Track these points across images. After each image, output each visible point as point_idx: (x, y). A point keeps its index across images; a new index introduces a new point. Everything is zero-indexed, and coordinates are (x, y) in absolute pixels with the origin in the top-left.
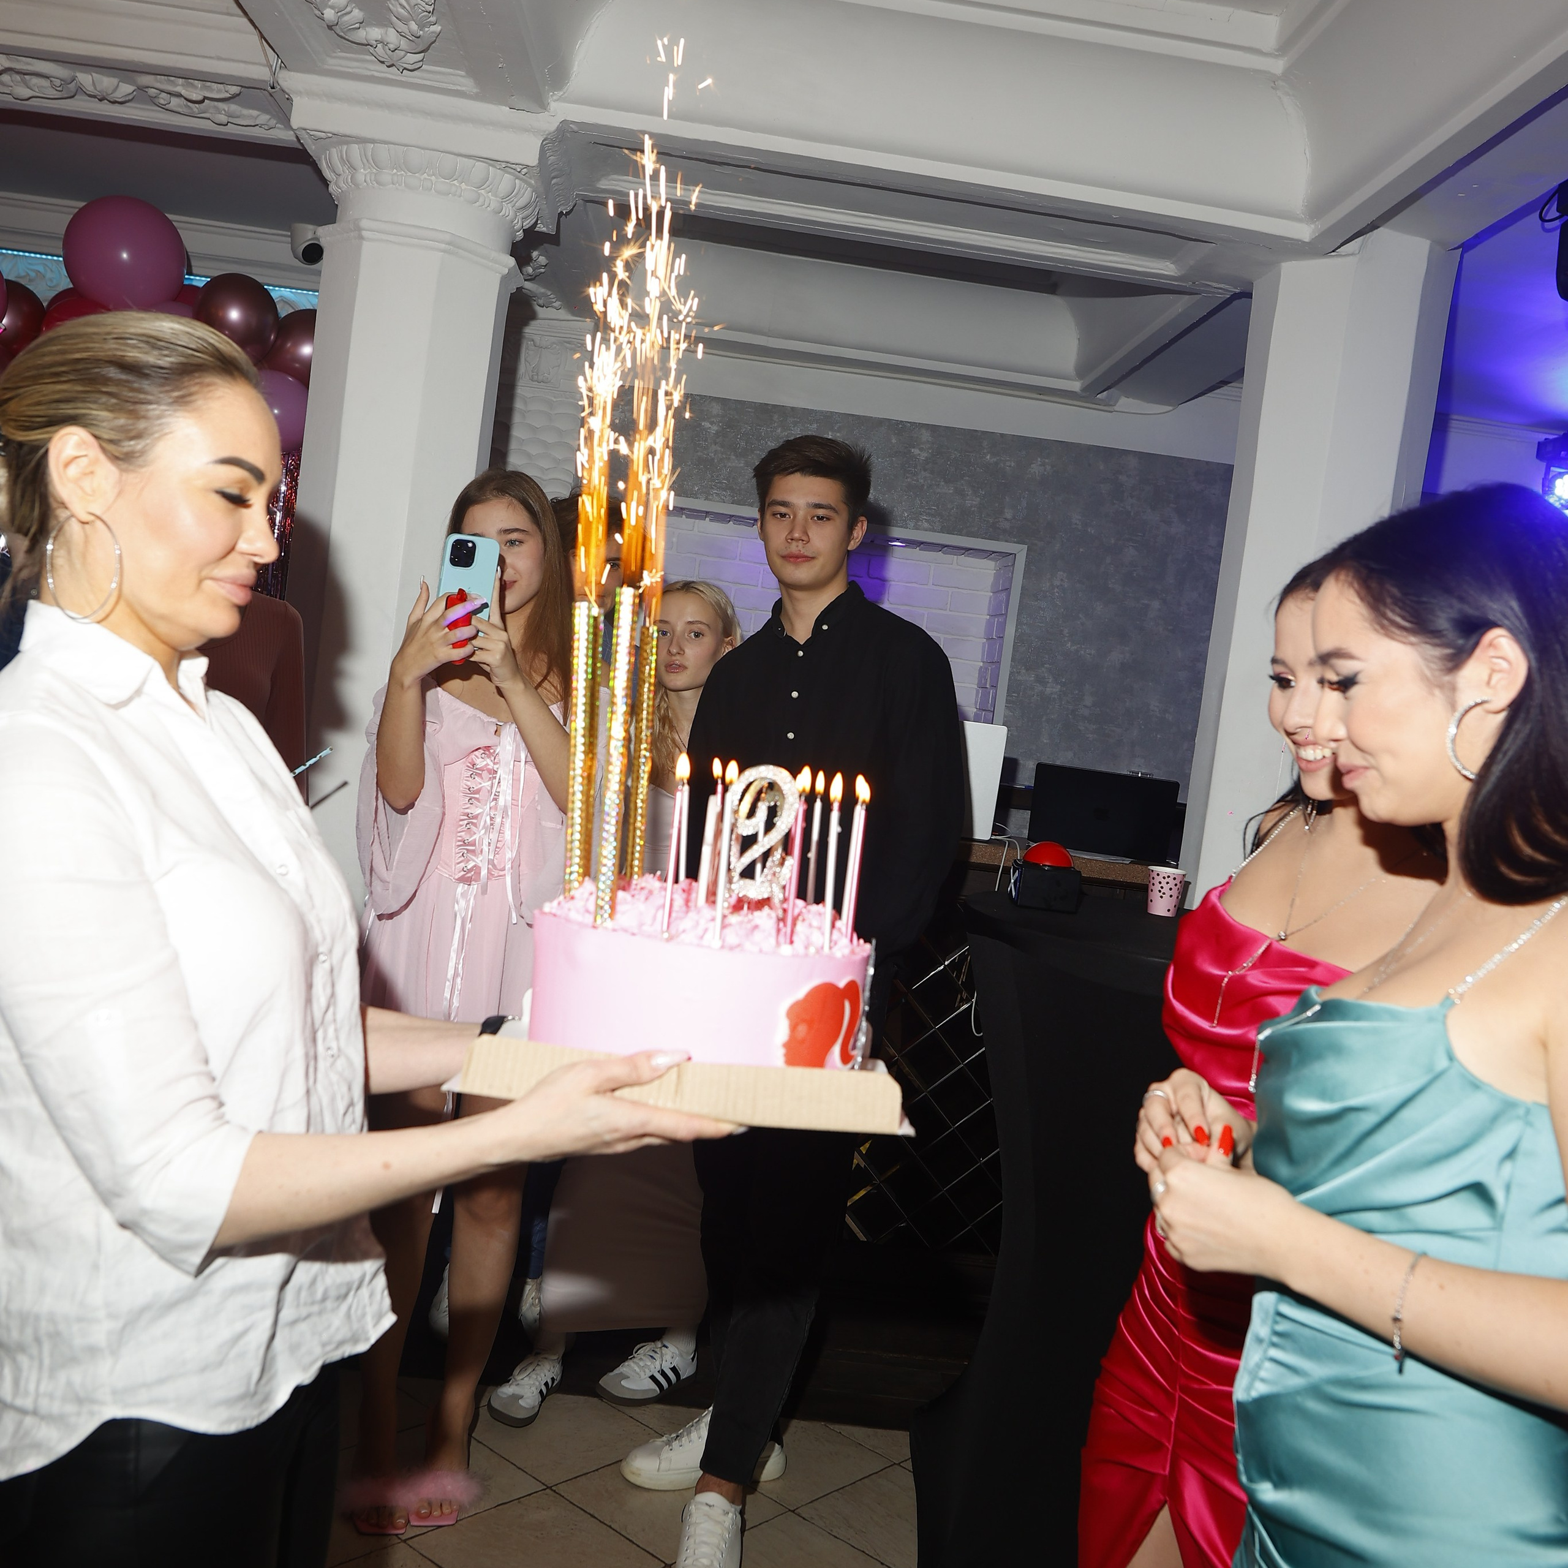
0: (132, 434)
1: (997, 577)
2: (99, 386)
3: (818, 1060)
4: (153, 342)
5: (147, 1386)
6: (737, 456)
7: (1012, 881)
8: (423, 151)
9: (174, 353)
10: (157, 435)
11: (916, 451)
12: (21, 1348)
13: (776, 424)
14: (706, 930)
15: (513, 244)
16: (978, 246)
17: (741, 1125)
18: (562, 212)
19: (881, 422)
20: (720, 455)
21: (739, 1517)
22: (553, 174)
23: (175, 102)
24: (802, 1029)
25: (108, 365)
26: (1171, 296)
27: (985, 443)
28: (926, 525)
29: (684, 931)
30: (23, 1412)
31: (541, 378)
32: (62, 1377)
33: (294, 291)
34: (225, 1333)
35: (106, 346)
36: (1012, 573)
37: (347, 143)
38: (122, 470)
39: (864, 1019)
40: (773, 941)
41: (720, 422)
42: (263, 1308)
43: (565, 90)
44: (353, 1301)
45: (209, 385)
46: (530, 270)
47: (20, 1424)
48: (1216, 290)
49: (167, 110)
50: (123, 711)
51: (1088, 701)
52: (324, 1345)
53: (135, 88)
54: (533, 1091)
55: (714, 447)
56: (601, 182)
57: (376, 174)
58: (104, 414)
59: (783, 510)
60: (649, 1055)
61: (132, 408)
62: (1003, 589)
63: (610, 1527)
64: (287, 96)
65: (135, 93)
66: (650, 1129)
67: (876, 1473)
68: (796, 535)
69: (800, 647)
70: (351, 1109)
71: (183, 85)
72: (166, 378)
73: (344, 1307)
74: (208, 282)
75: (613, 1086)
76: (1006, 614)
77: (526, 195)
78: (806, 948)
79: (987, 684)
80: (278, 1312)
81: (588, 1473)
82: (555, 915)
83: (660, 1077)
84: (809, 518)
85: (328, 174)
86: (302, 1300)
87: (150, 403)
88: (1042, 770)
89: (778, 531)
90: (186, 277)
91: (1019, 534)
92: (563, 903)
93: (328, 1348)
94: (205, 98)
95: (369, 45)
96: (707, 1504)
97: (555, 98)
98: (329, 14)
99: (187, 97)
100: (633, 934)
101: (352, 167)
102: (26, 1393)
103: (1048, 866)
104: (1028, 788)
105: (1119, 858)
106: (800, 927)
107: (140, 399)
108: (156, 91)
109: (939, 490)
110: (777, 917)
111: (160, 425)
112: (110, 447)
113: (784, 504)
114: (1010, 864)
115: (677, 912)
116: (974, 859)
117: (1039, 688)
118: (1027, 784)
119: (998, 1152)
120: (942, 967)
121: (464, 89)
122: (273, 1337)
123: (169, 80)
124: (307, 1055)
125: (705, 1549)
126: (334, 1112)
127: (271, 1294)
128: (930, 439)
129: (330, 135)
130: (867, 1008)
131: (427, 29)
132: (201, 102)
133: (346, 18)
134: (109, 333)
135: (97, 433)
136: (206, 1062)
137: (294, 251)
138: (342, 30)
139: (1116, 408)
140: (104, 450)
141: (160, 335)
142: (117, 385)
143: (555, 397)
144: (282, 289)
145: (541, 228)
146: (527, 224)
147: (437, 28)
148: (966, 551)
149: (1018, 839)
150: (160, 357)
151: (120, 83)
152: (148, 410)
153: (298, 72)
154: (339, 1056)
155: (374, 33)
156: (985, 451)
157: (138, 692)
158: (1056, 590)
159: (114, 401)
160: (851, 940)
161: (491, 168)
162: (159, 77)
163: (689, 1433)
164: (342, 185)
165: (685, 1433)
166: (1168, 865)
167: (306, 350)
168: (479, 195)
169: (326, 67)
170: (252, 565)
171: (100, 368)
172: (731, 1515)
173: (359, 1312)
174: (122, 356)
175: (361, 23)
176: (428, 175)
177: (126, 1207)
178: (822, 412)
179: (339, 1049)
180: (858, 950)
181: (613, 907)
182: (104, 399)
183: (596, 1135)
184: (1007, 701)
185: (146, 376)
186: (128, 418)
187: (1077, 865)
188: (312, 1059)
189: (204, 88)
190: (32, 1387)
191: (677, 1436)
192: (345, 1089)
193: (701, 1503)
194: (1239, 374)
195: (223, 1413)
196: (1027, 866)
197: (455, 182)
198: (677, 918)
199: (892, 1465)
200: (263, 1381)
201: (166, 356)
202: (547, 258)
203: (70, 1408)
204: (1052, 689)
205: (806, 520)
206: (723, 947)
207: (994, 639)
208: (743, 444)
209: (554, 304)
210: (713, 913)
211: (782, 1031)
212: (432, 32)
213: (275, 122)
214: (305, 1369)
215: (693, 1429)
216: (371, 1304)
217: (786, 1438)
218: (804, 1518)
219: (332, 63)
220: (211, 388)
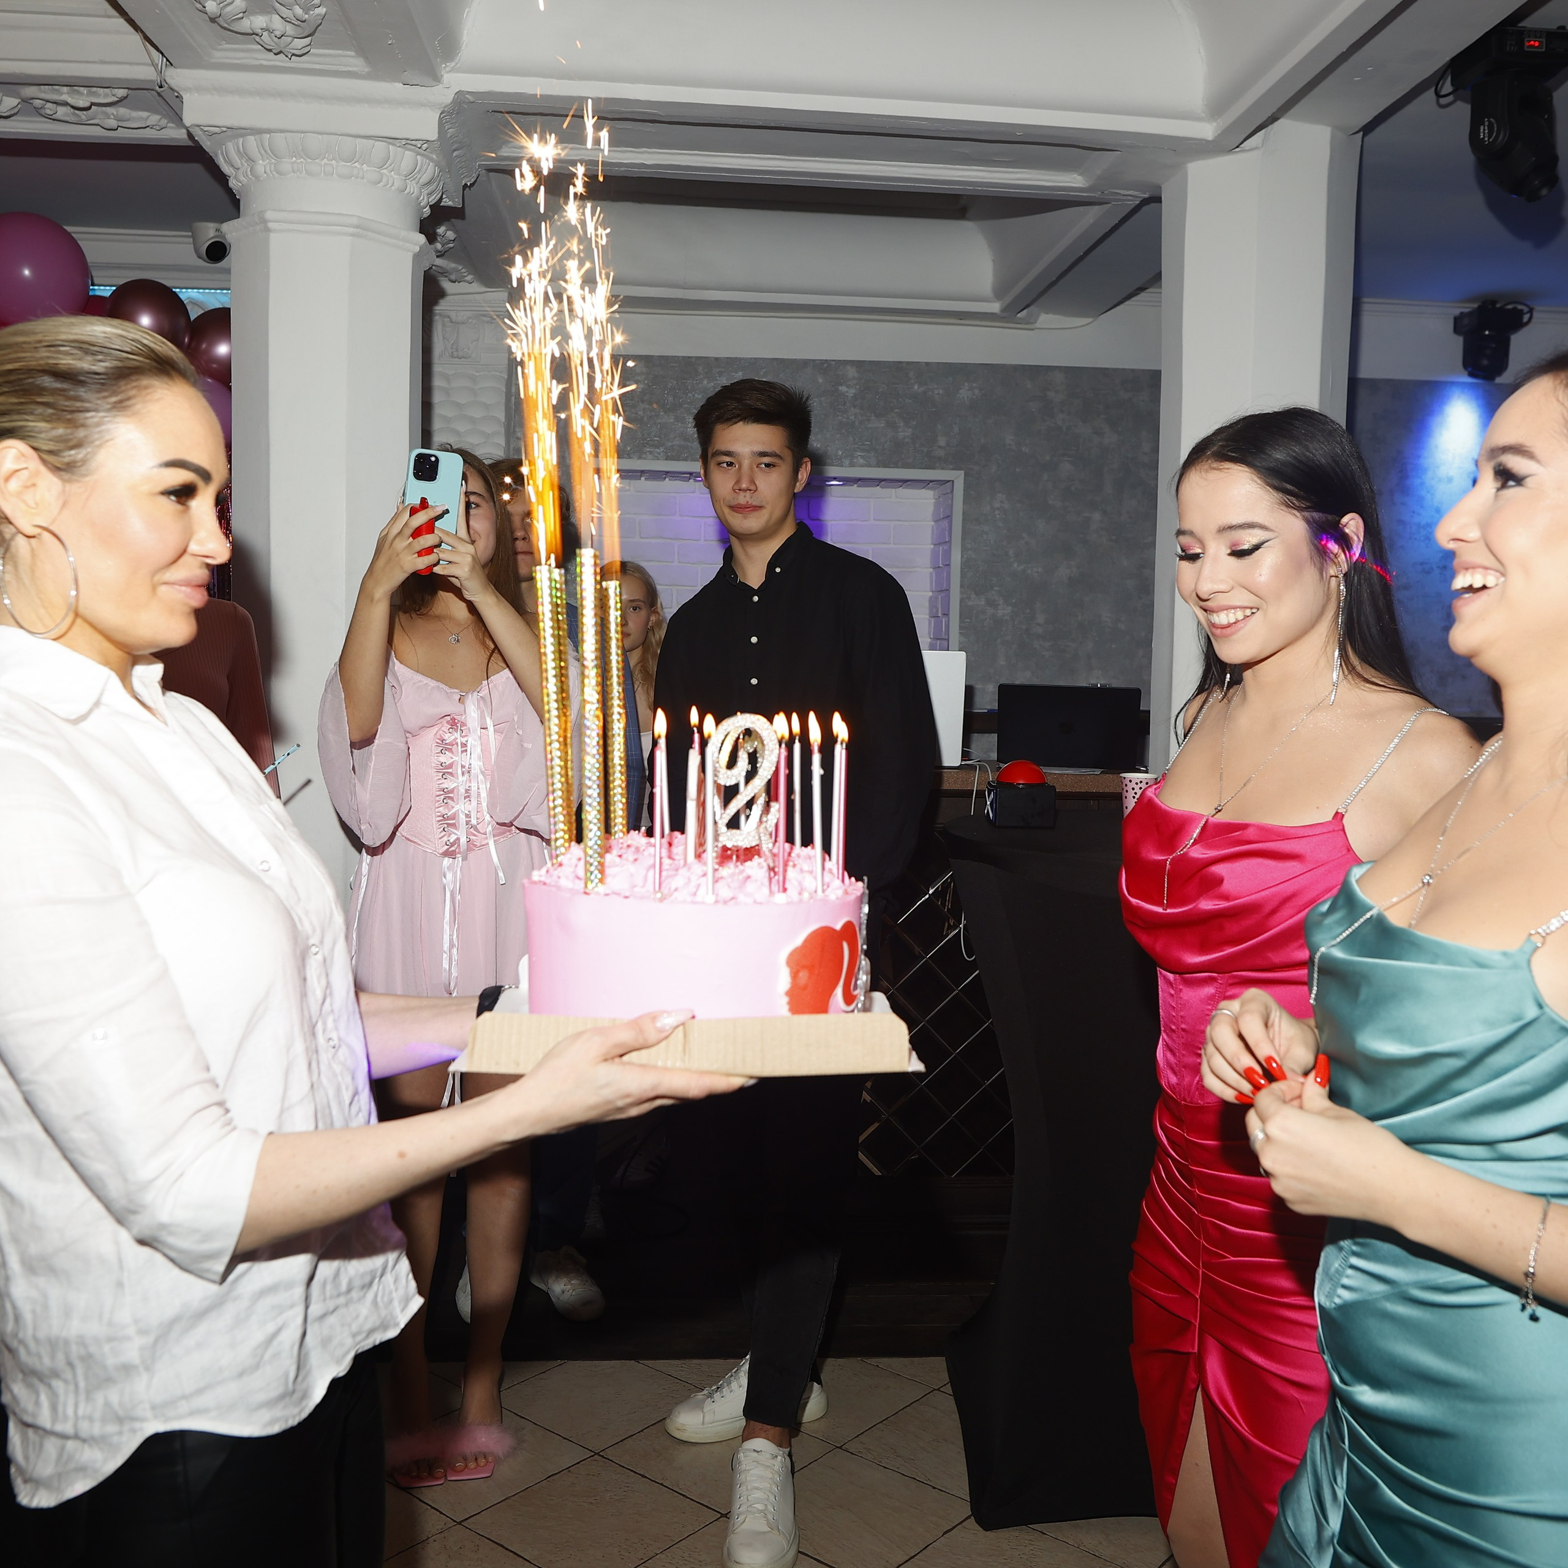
0: (71, 444)
1: (937, 506)
2: (34, 397)
3: (821, 1007)
4: (85, 347)
5: (185, 1397)
6: (665, 412)
7: (988, 803)
8: (320, 136)
9: (109, 358)
10: (97, 443)
11: (843, 389)
12: (55, 1374)
13: (702, 376)
14: (698, 886)
15: (421, 220)
16: (886, 177)
17: (752, 1077)
18: (466, 184)
19: (806, 363)
20: (648, 413)
21: (788, 1459)
22: (453, 147)
23: (62, 112)
24: (804, 975)
25: (41, 374)
26: (1081, 209)
27: (911, 374)
28: (861, 461)
29: (676, 889)
30: (64, 1437)
31: (461, 354)
32: (99, 1398)
33: (201, 291)
34: (258, 1336)
35: (38, 355)
36: (952, 501)
37: (243, 136)
38: (64, 481)
39: (863, 957)
40: (766, 890)
41: (645, 379)
42: (292, 1306)
43: (456, 61)
44: (378, 1288)
45: (146, 387)
46: (439, 246)
47: (63, 1448)
48: (1125, 198)
49: (54, 120)
50: (83, 725)
51: (1041, 618)
52: (354, 1335)
53: (19, 100)
54: (540, 1064)
55: (642, 406)
56: (503, 150)
57: (275, 164)
58: (42, 425)
59: (728, 459)
60: (654, 1017)
61: (69, 417)
62: (944, 517)
63: (662, 1484)
64: (176, 94)
65: (19, 106)
66: (661, 1091)
67: (918, 1400)
68: (744, 486)
69: (754, 592)
70: (356, 1098)
71: (68, 93)
72: (102, 384)
73: (370, 1295)
74: (115, 290)
75: (621, 1052)
76: (950, 541)
77: (429, 171)
78: (800, 894)
79: (939, 614)
80: (307, 1307)
81: (633, 1435)
82: (545, 884)
83: (666, 1038)
84: (755, 467)
85: (226, 169)
86: (328, 1294)
87: (88, 411)
88: (1006, 691)
89: (724, 481)
90: (91, 287)
91: (955, 460)
92: (551, 871)
93: (359, 1338)
94: (92, 104)
95: (254, 34)
96: (755, 1450)
97: (448, 69)
98: (211, 7)
99: (75, 105)
100: (626, 897)
101: (251, 160)
102: (66, 1418)
103: (1022, 784)
104: (991, 712)
105: (1089, 770)
106: (791, 873)
107: (77, 407)
108: (41, 102)
109: (870, 425)
110: (769, 866)
111: (100, 432)
112: (49, 458)
113: (728, 454)
114: (984, 787)
115: (667, 870)
116: (946, 786)
117: (990, 611)
118: (989, 707)
119: (1004, 1071)
120: (927, 896)
121: (355, 69)
122: (304, 1334)
123: (54, 89)
124: (307, 1049)
125: (758, 1494)
126: (340, 1103)
127: (299, 1291)
128: (856, 375)
129: (225, 129)
130: (865, 947)
131: (312, 12)
132: (88, 109)
133: (229, 9)
134: (40, 342)
135: (35, 445)
136: (208, 1069)
137: (197, 250)
138: (225, 21)
139: (1037, 325)
140: (44, 462)
141: (93, 340)
142: (52, 395)
143: (477, 372)
144: (189, 290)
145: (447, 202)
146: (433, 199)
147: (322, 10)
148: (904, 482)
149: (989, 762)
150: (94, 363)
151: (4, 97)
152: (86, 418)
153: (184, 68)
154: (340, 1046)
155: (259, 22)
156: (912, 381)
157: (97, 704)
158: (997, 512)
159: (50, 411)
160: (843, 881)
161: (391, 146)
162: (42, 87)
163: (729, 1384)
164: (242, 178)
165: (725, 1384)
166: (1139, 771)
167: (222, 349)
168: (382, 175)
169: (213, 60)
170: (204, 565)
171: (33, 378)
172: (779, 1458)
173: (386, 1299)
174: (54, 364)
175: (244, 13)
176: (328, 160)
177: (143, 1223)
178: (746, 359)
179: (340, 1039)
180: (850, 890)
181: (602, 872)
182: (40, 410)
183: (608, 1102)
184: (961, 628)
185: (82, 383)
186: (67, 428)
187: (1049, 780)
188: (312, 1052)
189: (90, 94)
190: (70, 1411)
191: (718, 1388)
192: (348, 1079)
193: (749, 1450)
194: (1156, 279)
195: (265, 1415)
196: (1001, 786)
197: (356, 164)
198: (668, 877)
199: (932, 1391)
200: (300, 1379)
201: (100, 361)
202: (456, 232)
203: (111, 1428)
204: (1004, 611)
205: (751, 469)
206: (717, 902)
207: (941, 567)
208: (671, 399)
209: (466, 278)
210: (705, 868)
211: (784, 980)
212: (318, 15)
213: (166, 121)
214: (338, 1362)
215: (732, 1379)
216: (396, 1290)
217: (823, 1377)
218: (852, 1453)
219: (218, 56)
220: (148, 391)
